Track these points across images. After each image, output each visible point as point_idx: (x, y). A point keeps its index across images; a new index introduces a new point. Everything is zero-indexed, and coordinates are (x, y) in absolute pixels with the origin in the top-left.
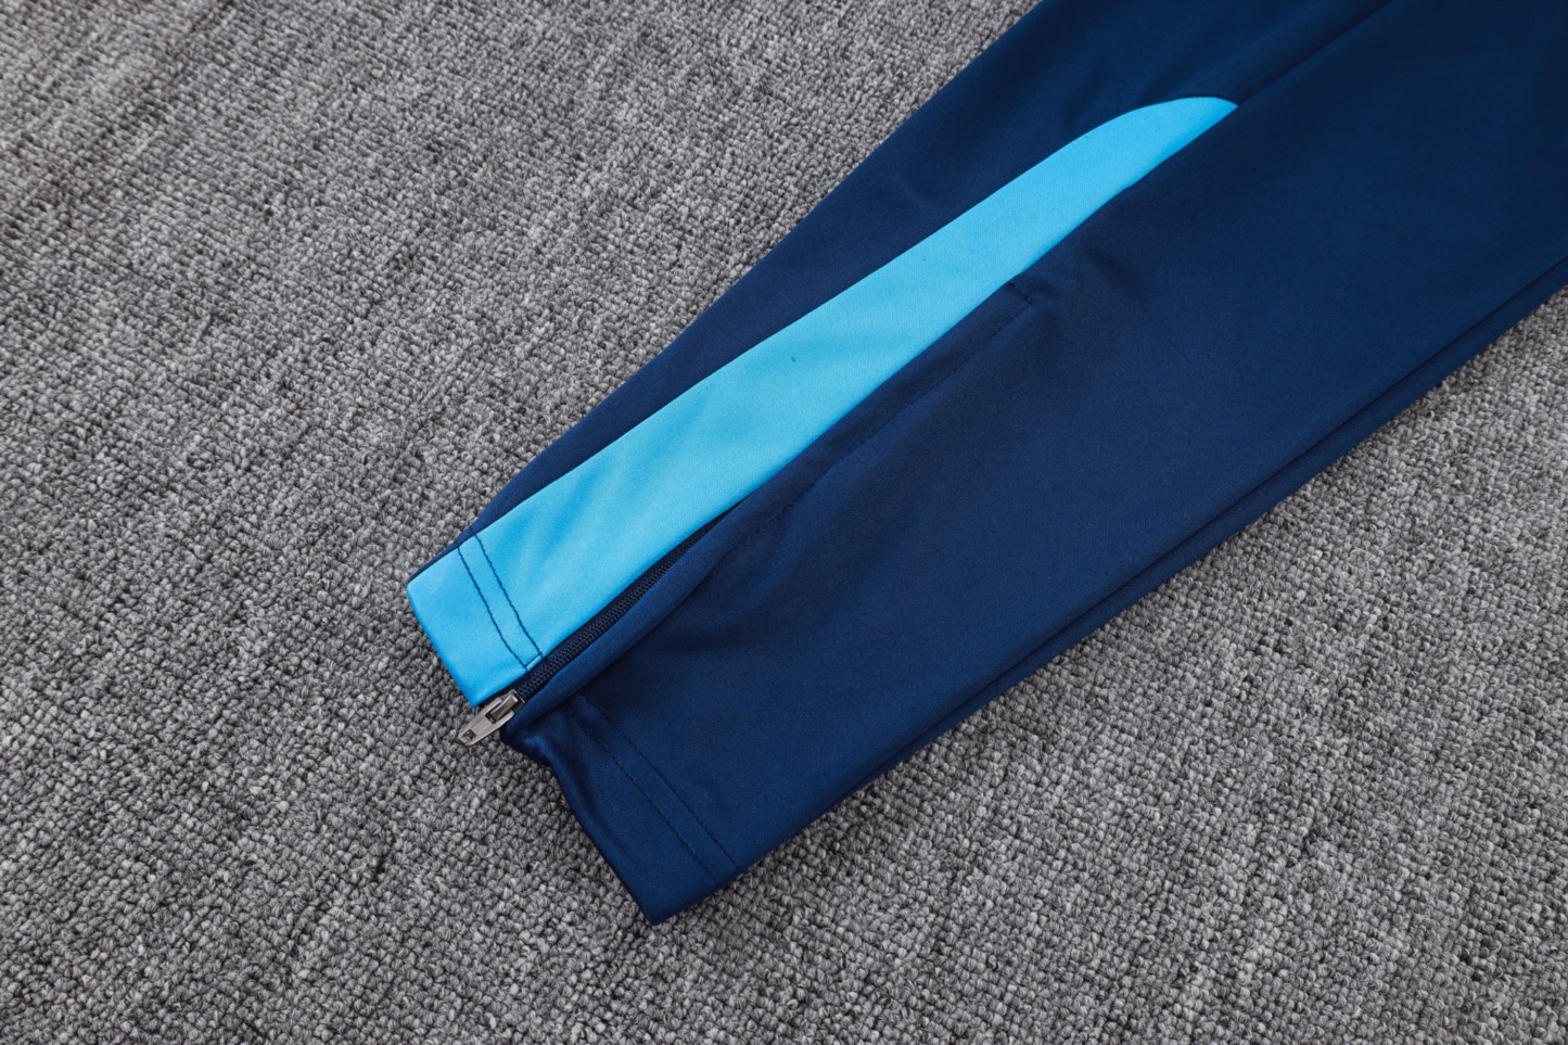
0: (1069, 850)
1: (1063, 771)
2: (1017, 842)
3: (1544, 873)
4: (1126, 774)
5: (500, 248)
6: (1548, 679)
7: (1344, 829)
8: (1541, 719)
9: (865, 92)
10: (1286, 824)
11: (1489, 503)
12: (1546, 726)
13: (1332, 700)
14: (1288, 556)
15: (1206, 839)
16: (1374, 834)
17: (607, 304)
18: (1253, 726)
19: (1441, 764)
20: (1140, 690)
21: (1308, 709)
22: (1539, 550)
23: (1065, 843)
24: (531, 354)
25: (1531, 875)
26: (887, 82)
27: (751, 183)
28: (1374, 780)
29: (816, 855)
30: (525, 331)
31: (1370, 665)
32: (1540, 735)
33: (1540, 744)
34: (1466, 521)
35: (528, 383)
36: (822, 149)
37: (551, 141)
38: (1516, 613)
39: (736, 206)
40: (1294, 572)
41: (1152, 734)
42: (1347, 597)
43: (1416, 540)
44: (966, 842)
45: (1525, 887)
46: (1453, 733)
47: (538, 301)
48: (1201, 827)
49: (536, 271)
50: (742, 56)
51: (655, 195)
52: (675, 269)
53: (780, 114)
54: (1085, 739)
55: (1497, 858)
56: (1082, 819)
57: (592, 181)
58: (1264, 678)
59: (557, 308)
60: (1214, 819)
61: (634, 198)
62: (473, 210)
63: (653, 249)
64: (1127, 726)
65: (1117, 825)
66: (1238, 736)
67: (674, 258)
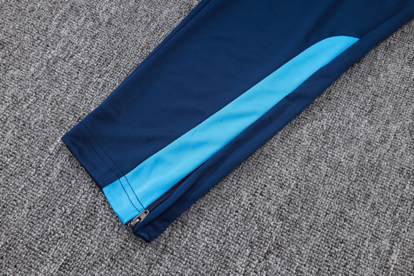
0: (188, 258)
1: (188, 233)
2: (172, 256)
3: (343, 264)
4: (209, 234)
5: (21, 75)
6: (350, 203)
7: (279, 251)
8: (346, 215)
9: (142, 23)
10: (259, 249)
11: (335, 147)
12: (347, 217)
13: (278, 210)
14: (267, 165)
15: (233, 254)
16: (288, 252)
17: (54, 91)
18: (251, 218)
19: (312, 230)
20: (215, 208)
21: (269, 213)
22: (350, 162)
23: (187, 256)
24: (28, 107)
25: (339, 264)
26: (149, 20)
27: (102, 52)
28: (290, 235)
29: (107, 260)
30: (27, 100)
31: (291, 199)
32: (345, 220)
33: (345, 223)
34: (327, 153)
35: (27, 116)
36: (126, 41)
37: (40, 41)
38: (341, 182)
39: (97, 59)
40: (268, 170)
41: (218, 221)
42: (285, 177)
43: (309, 159)
44: (155, 256)
45: (336, 269)
46: (317, 220)
47: (32, 91)
48: (231, 250)
49: (32, 82)
50: (103, 13)
51: (71, 57)
52: (76, 80)
53: (114, 30)
54: (196, 223)
55: (328, 259)
56: (193, 248)
57: (52, 53)
58: (256, 203)
59: (37, 93)
60: (236, 248)
61: (65, 58)
62: (13, 63)
63: (69, 74)
64: (210, 219)
65: (204, 250)
66: (246, 222)
67: (76, 76)
